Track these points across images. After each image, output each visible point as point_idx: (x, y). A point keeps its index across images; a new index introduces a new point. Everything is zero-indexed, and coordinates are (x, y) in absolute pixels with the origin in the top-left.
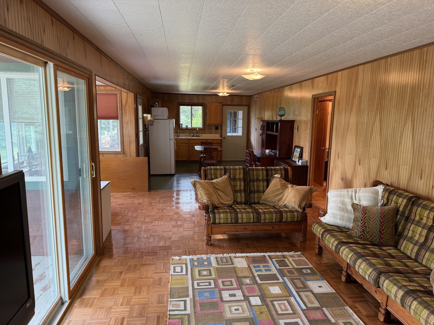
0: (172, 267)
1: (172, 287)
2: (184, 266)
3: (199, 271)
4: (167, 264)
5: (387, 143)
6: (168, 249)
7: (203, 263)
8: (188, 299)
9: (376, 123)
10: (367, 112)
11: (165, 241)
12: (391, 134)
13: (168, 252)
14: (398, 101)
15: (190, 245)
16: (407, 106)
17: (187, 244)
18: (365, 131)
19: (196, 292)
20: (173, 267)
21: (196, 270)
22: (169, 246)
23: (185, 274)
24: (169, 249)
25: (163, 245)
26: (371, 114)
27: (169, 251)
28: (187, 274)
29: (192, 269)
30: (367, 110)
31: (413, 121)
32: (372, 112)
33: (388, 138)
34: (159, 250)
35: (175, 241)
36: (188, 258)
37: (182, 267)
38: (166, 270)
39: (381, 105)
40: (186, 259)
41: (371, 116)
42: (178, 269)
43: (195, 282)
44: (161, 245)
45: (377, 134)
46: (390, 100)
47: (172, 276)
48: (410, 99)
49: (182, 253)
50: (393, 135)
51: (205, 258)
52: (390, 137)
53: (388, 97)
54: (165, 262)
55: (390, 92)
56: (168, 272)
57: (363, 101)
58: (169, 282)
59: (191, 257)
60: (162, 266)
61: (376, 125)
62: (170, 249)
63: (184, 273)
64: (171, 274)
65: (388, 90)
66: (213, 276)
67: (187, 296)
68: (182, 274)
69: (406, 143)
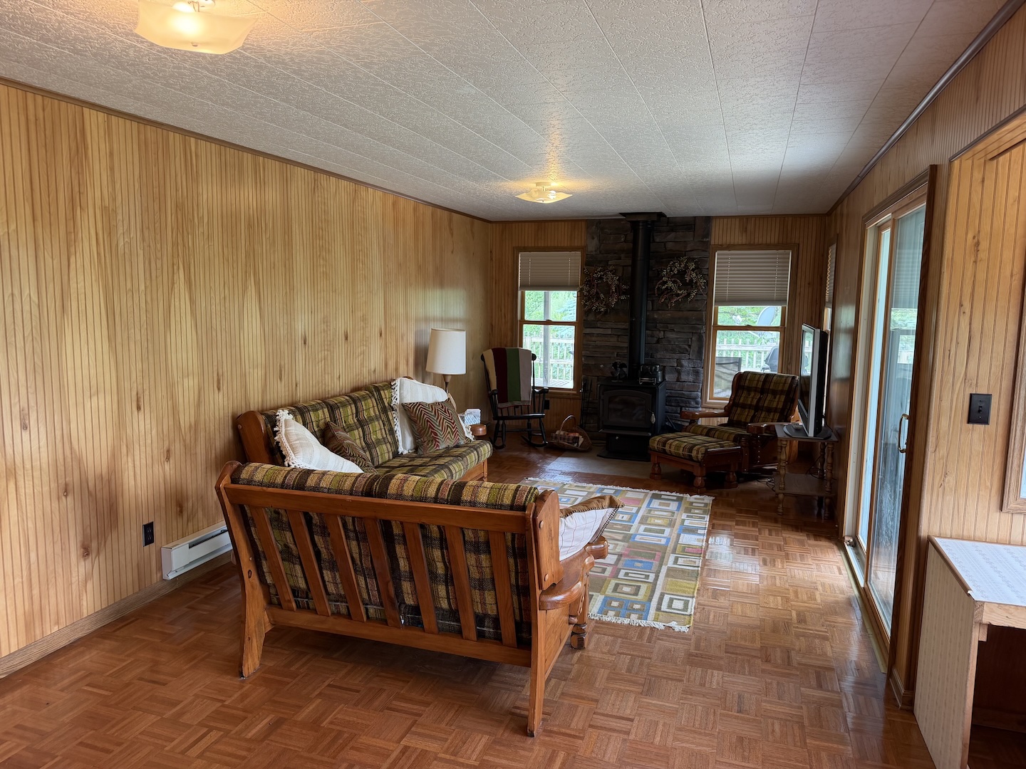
0: (691, 610)
1: (694, 583)
2: (664, 607)
3: (636, 594)
4: (700, 619)
5: (214, 334)
6: (696, 655)
7: (620, 606)
8: (670, 564)
9: (176, 291)
10: (141, 258)
11: (702, 685)
12: (218, 313)
13: (697, 647)
14: (225, 243)
15: (632, 655)
16: (243, 256)
17: (638, 661)
18: (143, 312)
19: (654, 568)
20: (689, 610)
21: (642, 595)
22: (692, 664)
23: (666, 595)
24: (693, 656)
25: (709, 671)
26: (159, 266)
27: (692, 650)
28: (662, 595)
29: (650, 600)
30: (141, 252)
31: (257, 284)
32: (159, 262)
33: (214, 321)
34: (722, 658)
35: (672, 680)
36: (650, 622)
37: (670, 606)
38: (704, 609)
39: (184, 246)
40: (656, 619)
41: (159, 272)
42: (678, 605)
43: (651, 579)
44: (716, 673)
45: (183, 315)
46: (206, 237)
47: (691, 595)
48: (248, 243)
49: (661, 638)
50: (223, 315)
51: (611, 613)
52: (218, 319)
53: (201, 230)
54: (705, 623)
55: (206, 220)
56: (699, 604)
57: (121, 223)
58: (698, 590)
59: (643, 623)
60: (711, 617)
61: (177, 295)
62: (691, 655)
63: (667, 598)
64: (694, 599)
65: (201, 215)
66: (613, 582)
67: (669, 569)
68: (672, 596)
69: (250, 326)
